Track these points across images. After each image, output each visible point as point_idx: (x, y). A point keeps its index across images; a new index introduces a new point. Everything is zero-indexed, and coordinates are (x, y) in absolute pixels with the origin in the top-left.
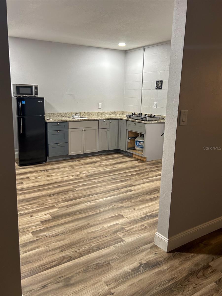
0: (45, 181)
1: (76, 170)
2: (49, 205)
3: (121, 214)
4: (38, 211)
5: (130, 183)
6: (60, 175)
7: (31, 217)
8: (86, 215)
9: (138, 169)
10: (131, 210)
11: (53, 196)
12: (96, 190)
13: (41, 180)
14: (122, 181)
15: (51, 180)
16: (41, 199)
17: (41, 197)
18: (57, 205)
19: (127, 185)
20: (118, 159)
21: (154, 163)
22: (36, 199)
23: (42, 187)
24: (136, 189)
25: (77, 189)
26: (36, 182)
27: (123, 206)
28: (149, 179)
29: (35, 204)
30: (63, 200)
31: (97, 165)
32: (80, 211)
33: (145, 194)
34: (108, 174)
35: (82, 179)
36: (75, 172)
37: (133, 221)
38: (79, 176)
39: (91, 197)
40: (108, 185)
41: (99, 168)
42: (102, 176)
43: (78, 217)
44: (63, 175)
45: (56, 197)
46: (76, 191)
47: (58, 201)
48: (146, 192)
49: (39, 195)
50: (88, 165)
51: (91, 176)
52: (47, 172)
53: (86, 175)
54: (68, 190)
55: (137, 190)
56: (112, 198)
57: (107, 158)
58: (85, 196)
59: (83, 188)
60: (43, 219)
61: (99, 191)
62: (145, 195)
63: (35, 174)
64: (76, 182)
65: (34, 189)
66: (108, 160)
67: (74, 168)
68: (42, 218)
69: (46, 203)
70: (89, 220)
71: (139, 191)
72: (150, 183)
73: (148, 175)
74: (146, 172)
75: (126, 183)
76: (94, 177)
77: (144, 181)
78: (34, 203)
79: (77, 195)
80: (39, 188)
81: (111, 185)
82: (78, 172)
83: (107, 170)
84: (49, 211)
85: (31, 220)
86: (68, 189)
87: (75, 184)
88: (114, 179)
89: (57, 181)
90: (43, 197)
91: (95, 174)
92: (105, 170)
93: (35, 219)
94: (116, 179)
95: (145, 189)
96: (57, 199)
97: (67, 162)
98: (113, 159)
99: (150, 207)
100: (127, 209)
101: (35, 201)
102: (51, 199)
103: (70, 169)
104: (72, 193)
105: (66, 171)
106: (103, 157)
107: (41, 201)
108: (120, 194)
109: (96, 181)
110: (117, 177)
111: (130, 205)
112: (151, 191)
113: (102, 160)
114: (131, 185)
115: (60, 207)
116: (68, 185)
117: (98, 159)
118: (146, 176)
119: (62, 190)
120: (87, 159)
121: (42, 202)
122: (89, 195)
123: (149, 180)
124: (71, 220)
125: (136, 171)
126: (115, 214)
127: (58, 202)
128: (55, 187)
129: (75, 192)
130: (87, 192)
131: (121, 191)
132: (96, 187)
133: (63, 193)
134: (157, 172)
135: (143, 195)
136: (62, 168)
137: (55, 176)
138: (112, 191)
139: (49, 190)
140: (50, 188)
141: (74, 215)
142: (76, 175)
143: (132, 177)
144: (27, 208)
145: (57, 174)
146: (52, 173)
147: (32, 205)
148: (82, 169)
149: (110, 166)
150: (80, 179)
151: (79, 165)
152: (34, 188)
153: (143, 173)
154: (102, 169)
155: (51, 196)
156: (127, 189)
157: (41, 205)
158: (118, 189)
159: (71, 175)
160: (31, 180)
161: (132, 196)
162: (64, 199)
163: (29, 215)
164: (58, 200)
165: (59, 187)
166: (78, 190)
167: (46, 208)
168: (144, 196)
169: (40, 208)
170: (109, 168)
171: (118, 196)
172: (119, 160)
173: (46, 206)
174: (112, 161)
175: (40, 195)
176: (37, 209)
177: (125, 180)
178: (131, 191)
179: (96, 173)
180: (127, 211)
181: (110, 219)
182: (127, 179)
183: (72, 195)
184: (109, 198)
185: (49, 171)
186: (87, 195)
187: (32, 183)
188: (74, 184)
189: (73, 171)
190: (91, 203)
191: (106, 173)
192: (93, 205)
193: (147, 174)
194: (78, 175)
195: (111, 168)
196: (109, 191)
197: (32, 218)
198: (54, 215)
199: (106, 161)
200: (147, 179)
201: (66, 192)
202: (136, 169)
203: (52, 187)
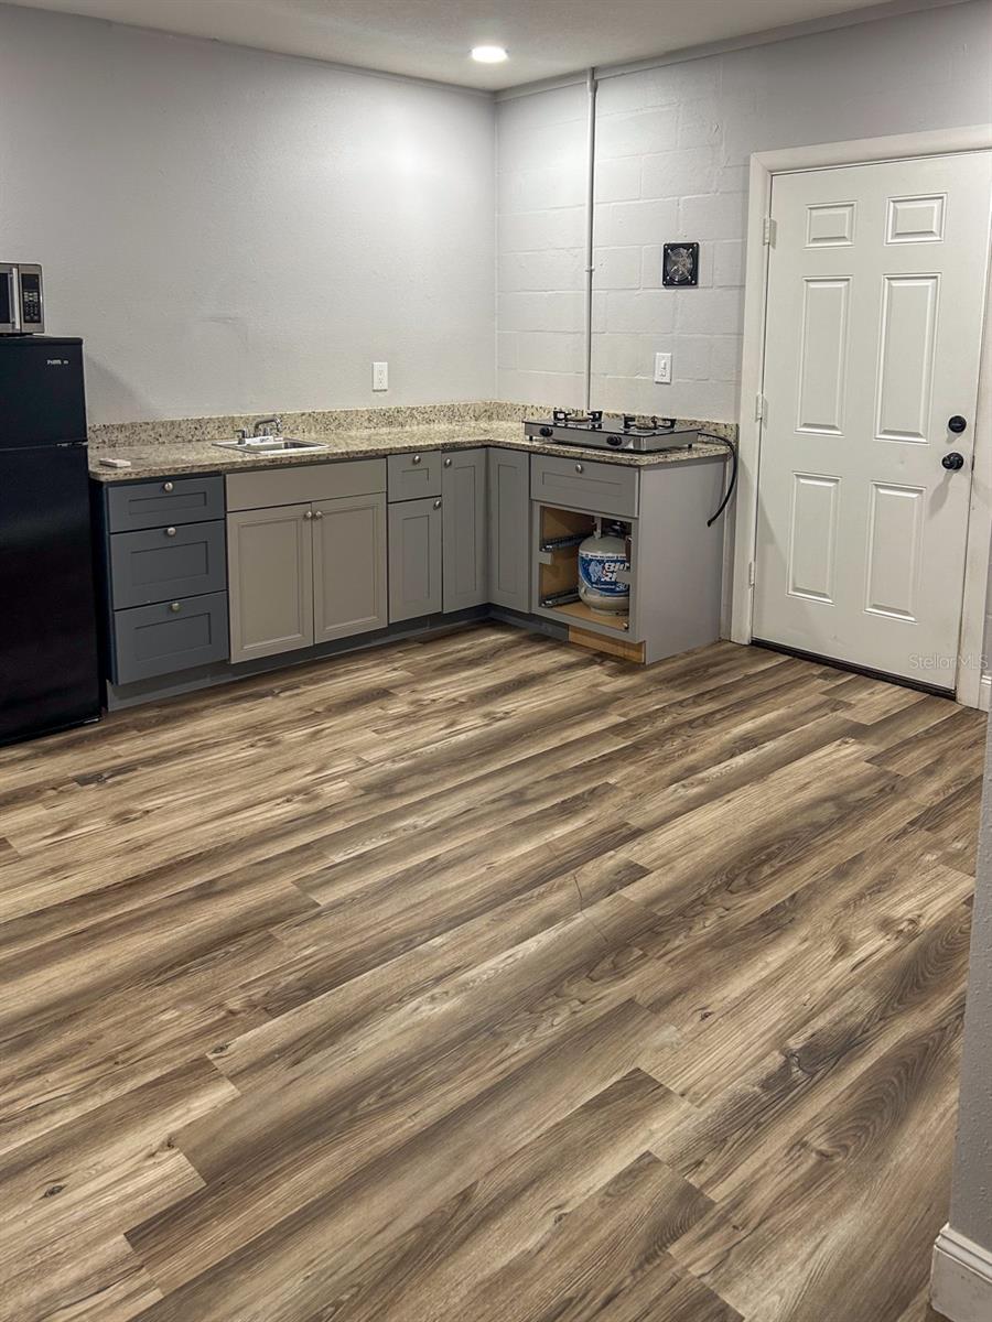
0: (117, 854)
1: (290, 757)
2: (169, 1061)
3: (644, 1064)
4: (97, 1131)
5: (615, 820)
6: (202, 802)
7: (52, 1192)
8: (428, 1111)
9: (623, 719)
10: (687, 1029)
11: (184, 979)
12: (441, 893)
13: (84, 855)
14: (567, 810)
15: (148, 845)
16: (107, 1014)
17: (103, 997)
18: (222, 1049)
19: (603, 834)
20: (501, 662)
21: (684, 674)
22: (71, 1018)
23: (104, 909)
24: (660, 857)
25: (324, 898)
26: (54, 871)
27: (631, 1001)
28: (701, 775)
29: (71, 1066)
30: (251, 1005)
31: (398, 707)
32: (383, 1082)
33: (718, 887)
34: (474, 768)
35: (335, 816)
36: (285, 770)
37: (732, 1115)
38: (317, 797)
39: (421, 956)
40: (497, 842)
41: (413, 727)
42: (443, 780)
43: (380, 1137)
44: (216, 797)
45: (201, 979)
46: (318, 915)
47: (223, 1013)
48: (722, 869)
49: (87, 980)
50: (351, 717)
51: (385, 788)
52: (119, 783)
53: (355, 788)
54: (272, 914)
55: (667, 861)
56: (552, 943)
57: (441, 661)
58: (383, 951)
59: (360, 886)
60: (144, 1206)
61: (462, 898)
62: (727, 895)
63: (45, 812)
64: (307, 847)
65: (50, 928)
66: (451, 674)
67: (272, 743)
68: (129, 1197)
69: (143, 1041)
70: (458, 1158)
71: (683, 866)
72: (717, 803)
73: (686, 749)
74: (671, 732)
75: (591, 823)
76: (402, 794)
77: (682, 792)
78: (60, 1059)
79: (337, 947)
80: (84, 915)
81: (513, 842)
82: (302, 765)
83: (462, 737)
84: (175, 1120)
85: (52, 1231)
86: (267, 903)
87: (305, 862)
88: (518, 798)
89: (187, 846)
90: (117, 988)
91: (405, 769)
92: (454, 740)
93: (80, 1213)
94: (530, 795)
95: (707, 851)
96: (214, 998)
97: (224, 703)
98: (472, 663)
99: (782, 986)
100: (663, 1016)
101: (70, 1036)
102: (174, 1007)
103: (252, 751)
104: (300, 938)
105: (232, 768)
106: (421, 657)
107: (107, 1030)
108: (585, 901)
109: (420, 821)
110: (530, 779)
111: (668, 986)
112: (742, 859)
113: (421, 675)
114: (624, 831)
115: (243, 1062)
116: (260, 871)
117: (395, 669)
118: (680, 756)
119: (235, 921)
120: (334, 676)
121: (112, 1041)
122: (408, 941)
123: (702, 781)
124: (338, 1175)
125: (616, 730)
126: (605, 1079)
127: (223, 1022)
128: (184, 897)
129: (318, 927)
130: (389, 916)
131: (583, 882)
132: (434, 868)
133: (247, 941)
134: (725, 725)
135: (714, 891)
136: (204, 747)
137: (174, 811)
138: (536, 891)
139: (149, 925)
140: (152, 914)
141: (353, 1121)
142: (298, 792)
143: (609, 773)
144: (17, 1108)
145: (179, 796)
146: (149, 791)
147: (52, 1076)
148: (324, 747)
149: (473, 708)
150: (322, 816)
151: (296, 715)
152: (45, 921)
153: (660, 738)
154: (432, 737)
155: (170, 974)
156: (612, 862)
157: (115, 1065)
158: (563, 869)
159: (264, 795)
160: (21, 858)
161: (660, 910)
162: (257, 993)
163: (32, 1175)
164: (220, 1006)
165: (206, 893)
166: (336, 906)
167: (149, 1095)
168: (717, 899)
169: (110, 1095)
170: (472, 726)
171: (581, 918)
172: (508, 670)
173: (149, 1068)
174: (474, 679)
175: (98, 974)
176: (91, 1104)
177: (576, 798)
178: (635, 872)
179: (409, 762)
180: (668, 1034)
181: (591, 1125)
182: (592, 792)
183: (302, 948)
184: (531, 946)
185: (127, 781)
186: (393, 940)
187: (31, 880)
188: (298, 857)
189: (275, 763)
190: (433, 998)
191: (463, 760)
192: (450, 1019)
193: (677, 743)
194: (306, 792)
195: (479, 722)
196: (519, 892)
197: (59, 1202)
198: (217, 1149)
199: (442, 676)
200: (690, 780)
201: (262, 934)
202: (614, 719)
203: (170, 902)
